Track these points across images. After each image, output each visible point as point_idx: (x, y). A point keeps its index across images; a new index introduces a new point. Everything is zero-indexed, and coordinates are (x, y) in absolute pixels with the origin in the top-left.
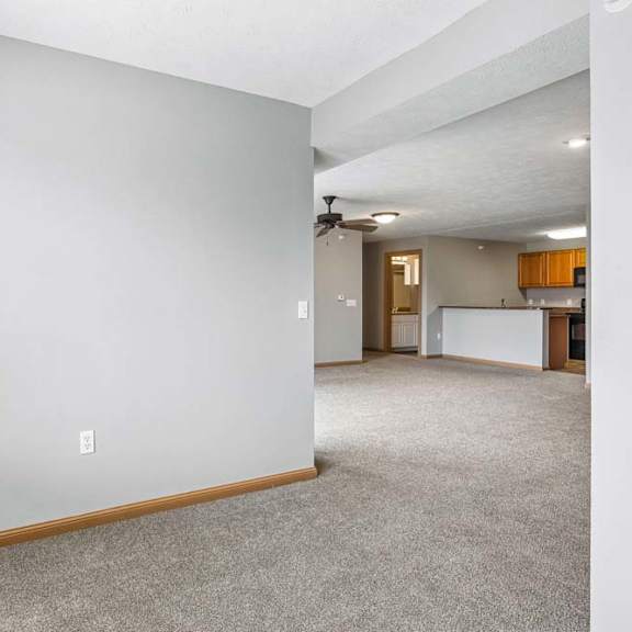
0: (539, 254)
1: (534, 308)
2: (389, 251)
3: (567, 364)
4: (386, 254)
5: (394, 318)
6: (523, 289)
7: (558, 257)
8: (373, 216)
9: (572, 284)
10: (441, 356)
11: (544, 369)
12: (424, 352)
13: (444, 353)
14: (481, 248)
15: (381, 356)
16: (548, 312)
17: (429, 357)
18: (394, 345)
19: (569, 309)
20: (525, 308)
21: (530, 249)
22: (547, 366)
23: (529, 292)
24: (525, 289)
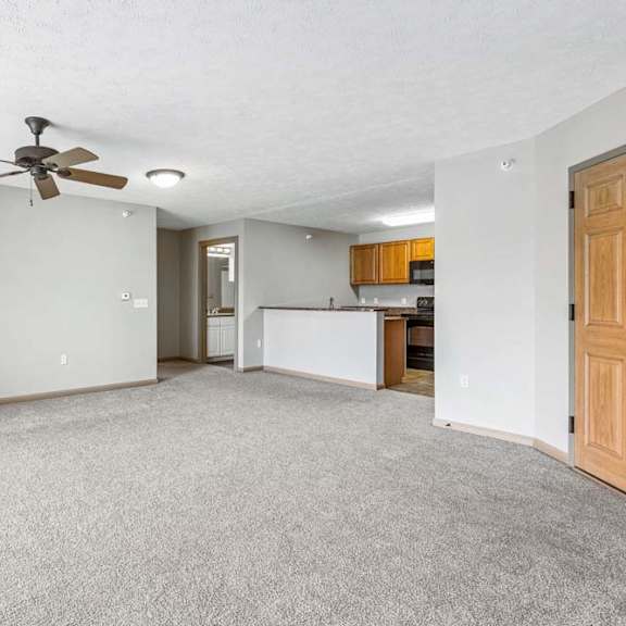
0: (372, 246)
1: (367, 308)
2: (202, 239)
3: (404, 379)
4: (200, 243)
5: (211, 321)
6: (355, 287)
7: (393, 248)
8: (149, 174)
9: (407, 281)
10: (261, 369)
11: (379, 388)
12: (241, 364)
13: (265, 364)
14: (308, 237)
15: (194, 369)
16: (383, 313)
17: (246, 371)
18: (210, 354)
19: (404, 309)
20: (358, 308)
21: (363, 240)
22: (382, 382)
23: (362, 290)
24: (357, 286)
